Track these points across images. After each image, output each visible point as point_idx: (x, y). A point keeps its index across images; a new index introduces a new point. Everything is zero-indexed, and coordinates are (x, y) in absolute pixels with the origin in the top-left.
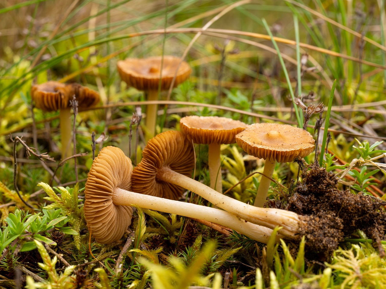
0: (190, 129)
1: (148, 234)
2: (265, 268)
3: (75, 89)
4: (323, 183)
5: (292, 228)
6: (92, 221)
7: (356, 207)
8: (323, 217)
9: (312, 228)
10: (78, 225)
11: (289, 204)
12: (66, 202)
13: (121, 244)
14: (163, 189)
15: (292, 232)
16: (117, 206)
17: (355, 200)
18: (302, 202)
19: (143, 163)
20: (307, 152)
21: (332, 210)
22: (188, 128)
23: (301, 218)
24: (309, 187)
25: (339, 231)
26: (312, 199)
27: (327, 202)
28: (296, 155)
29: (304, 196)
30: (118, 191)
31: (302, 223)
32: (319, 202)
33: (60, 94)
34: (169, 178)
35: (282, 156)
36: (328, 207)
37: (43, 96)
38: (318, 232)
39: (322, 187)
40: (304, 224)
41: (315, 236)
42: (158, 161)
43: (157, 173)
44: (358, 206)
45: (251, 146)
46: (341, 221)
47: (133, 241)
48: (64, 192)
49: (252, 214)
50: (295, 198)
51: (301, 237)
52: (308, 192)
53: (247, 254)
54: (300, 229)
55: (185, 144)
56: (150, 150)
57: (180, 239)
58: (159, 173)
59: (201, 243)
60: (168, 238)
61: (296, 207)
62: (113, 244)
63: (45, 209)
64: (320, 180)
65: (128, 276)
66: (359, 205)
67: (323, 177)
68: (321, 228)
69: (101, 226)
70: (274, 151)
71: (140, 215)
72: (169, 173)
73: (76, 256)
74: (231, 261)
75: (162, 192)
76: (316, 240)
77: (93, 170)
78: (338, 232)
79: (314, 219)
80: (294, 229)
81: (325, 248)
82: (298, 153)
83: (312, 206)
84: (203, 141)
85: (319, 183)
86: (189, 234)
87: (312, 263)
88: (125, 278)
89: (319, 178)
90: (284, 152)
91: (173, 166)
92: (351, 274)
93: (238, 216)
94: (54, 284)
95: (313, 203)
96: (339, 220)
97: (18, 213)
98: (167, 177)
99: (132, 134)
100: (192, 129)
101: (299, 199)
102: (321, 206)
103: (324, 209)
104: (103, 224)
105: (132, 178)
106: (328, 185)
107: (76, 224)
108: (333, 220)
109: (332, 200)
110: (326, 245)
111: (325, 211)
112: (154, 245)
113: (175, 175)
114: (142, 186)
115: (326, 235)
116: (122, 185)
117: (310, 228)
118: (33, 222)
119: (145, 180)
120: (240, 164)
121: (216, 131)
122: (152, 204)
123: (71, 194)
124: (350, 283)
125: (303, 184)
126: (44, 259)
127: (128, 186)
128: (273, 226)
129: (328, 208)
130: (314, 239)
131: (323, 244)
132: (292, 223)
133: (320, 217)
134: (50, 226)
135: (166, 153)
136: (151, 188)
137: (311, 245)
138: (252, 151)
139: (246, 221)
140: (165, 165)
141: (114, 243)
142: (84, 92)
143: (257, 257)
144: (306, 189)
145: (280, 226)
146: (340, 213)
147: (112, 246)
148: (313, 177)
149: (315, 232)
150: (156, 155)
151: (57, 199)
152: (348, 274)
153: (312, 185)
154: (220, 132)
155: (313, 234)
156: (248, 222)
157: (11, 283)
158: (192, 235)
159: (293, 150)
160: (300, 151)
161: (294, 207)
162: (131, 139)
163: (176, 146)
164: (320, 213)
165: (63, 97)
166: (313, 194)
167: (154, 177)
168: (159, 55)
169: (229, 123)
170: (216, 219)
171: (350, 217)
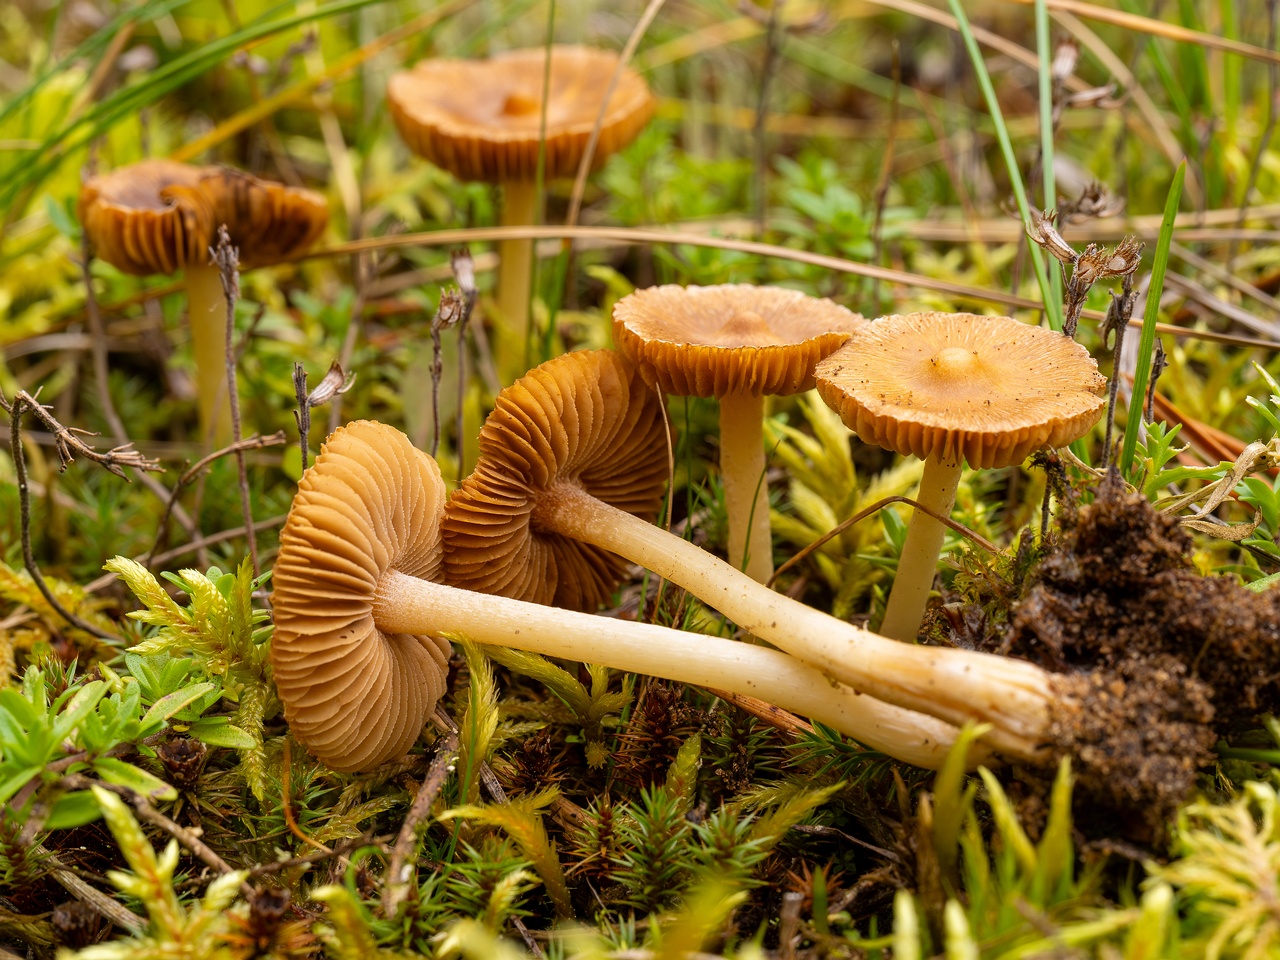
0: (649, 344)
1: (507, 725)
2: (929, 871)
3: (236, 191)
4: (1139, 552)
5: (1025, 725)
6: (301, 700)
7: (1259, 641)
8: (1138, 678)
9: (1098, 724)
10: (257, 706)
11: (1016, 629)
12: (209, 626)
13: (411, 767)
14: (558, 560)
15: (1026, 738)
16: (393, 637)
17: (1257, 615)
18: (1062, 620)
19: (481, 475)
20: (1078, 428)
21: (1173, 652)
22: (644, 342)
23: (1061, 687)
24: (1086, 566)
25: (1200, 729)
26: (1100, 609)
27: (1154, 621)
28: (1038, 444)
29: (1067, 599)
30: (393, 582)
31: (1062, 704)
32: (1125, 619)
33: (181, 214)
34: (578, 523)
35: (986, 449)
36: (1156, 639)
37: (119, 222)
38: (1120, 735)
39: (1137, 566)
40: (1068, 709)
41: (1109, 750)
42: (535, 466)
43: (534, 506)
44: (1269, 635)
45: (872, 414)
46: (1205, 695)
47: (452, 768)
48: (203, 590)
49: (880, 670)
50: (1034, 605)
51: (1057, 756)
52: (1083, 582)
53: (866, 801)
54: (1056, 730)
55: (633, 397)
56: (504, 429)
57: (623, 745)
58: (539, 505)
59: (699, 767)
60: (580, 738)
61: (1040, 643)
62: (382, 769)
63: (133, 653)
64: (1128, 538)
65: (439, 896)
66: (1272, 631)
67: (1137, 528)
68: (1131, 723)
69: (336, 716)
70: (956, 433)
71: (475, 669)
72: (576, 505)
73: (252, 820)
74: (808, 828)
75: (556, 573)
76: (1113, 769)
77: (298, 519)
78: (1195, 733)
79: (1105, 688)
80: (1034, 729)
81: (1149, 796)
82: (1044, 436)
83: (1100, 634)
84: (699, 388)
85: (1121, 552)
86: (654, 728)
87: (1098, 851)
88: (427, 905)
89: (1125, 533)
90: (995, 436)
91: (591, 478)
92: (1244, 903)
93: (829, 674)
94: (168, 946)
95: (1101, 626)
96: (1196, 689)
97: (37, 680)
98: (570, 521)
99: (440, 360)
100: (655, 346)
101: (1052, 609)
102: (1131, 635)
103: (1142, 646)
104: (343, 708)
105: (443, 532)
106: (1159, 557)
107: (249, 702)
108: (1176, 692)
109: (1173, 616)
110: (1151, 787)
111: (1144, 653)
112: (531, 772)
113: (600, 515)
114: (483, 560)
115: (1150, 748)
116: (406, 559)
117: (1092, 722)
118: (89, 718)
119: (492, 535)
120: (836, 453)
121: (744, 350)
122: (517, 632)
123: (224, 596)
124: (1243, 937)
125: (1066, 555)
126: (132, 856)
127: (432, 561)
128: (958, 716)
129: (1159, 645)
130: (1108, 764)
131: (1140, 782)
132: (1024, 705)
133: (1127, 679)
134: (153, 722)
135: (564, 436)
136: (516, 562)
137: (1093, 784)
138: (877, 430)
139: (858, 693)
140: (562, 477)
141: (388, 766)
142: (269, 204)
143: (898, 819)
144: (1075, 573)
145: (982, 718)
146: (1202, 661)
147: (382, 779)
148: (1100, 527)
149: (1109, 736)
150: (530, 446)
151: (177, 617)
152: (1231, 902)
153: (1099, 560)
154: (759, 356)
155: (1102, 745)
156: (865, 698)
157: (21, 927)
158: (666, 733)
159: (1026, 424)
160: (1054, 427)
161: (1033, 642)
162: (439, 378)
163: (602, 407)
164: (1127, 664)
165: (190, 224)
166: (1100, 592)
167: (526, 521)
168: (535, 45)
169: (793, 310)
170: (749, 683)
171: (1237, 673)
